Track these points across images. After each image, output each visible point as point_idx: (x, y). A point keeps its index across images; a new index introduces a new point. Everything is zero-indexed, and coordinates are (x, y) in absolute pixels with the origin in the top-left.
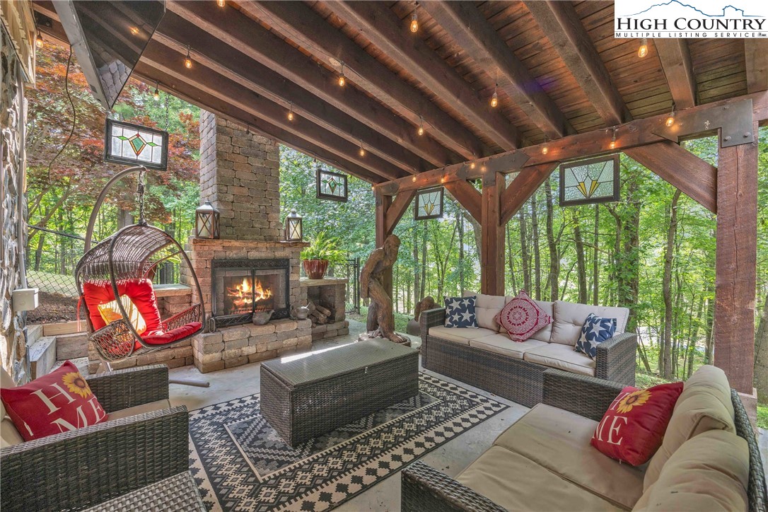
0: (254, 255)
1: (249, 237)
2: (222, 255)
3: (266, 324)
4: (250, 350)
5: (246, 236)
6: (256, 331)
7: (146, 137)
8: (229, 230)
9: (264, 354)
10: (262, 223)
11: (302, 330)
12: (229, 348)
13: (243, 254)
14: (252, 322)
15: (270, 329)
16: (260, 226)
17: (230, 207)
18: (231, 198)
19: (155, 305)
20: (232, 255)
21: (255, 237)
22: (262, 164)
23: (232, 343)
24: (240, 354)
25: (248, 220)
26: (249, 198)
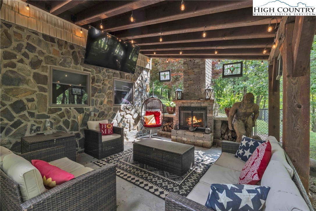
0: (193, 105)
1: (193, 99)
2: (183, 105)
3: (192, 132)
4: (185, 139)
5: (192, 98)
6: (187, 133)
7: (166, 73)
8: (187, 97)
9: (189, 142)
10: (198, 93)
11: (205, 138)
12: (179, 136)
13: (189, 105)
14: (189, 130)
15: (192, 134)
16: (197, 94)
17: (187, 89)
18: (187, 85)
19: (160, 118)
20: (186, 105)
21: (195, 98)
22: (198, 70)
23: (179, 135)
24: (181, 139)
25: (193, 92)
26: (193, 84)
